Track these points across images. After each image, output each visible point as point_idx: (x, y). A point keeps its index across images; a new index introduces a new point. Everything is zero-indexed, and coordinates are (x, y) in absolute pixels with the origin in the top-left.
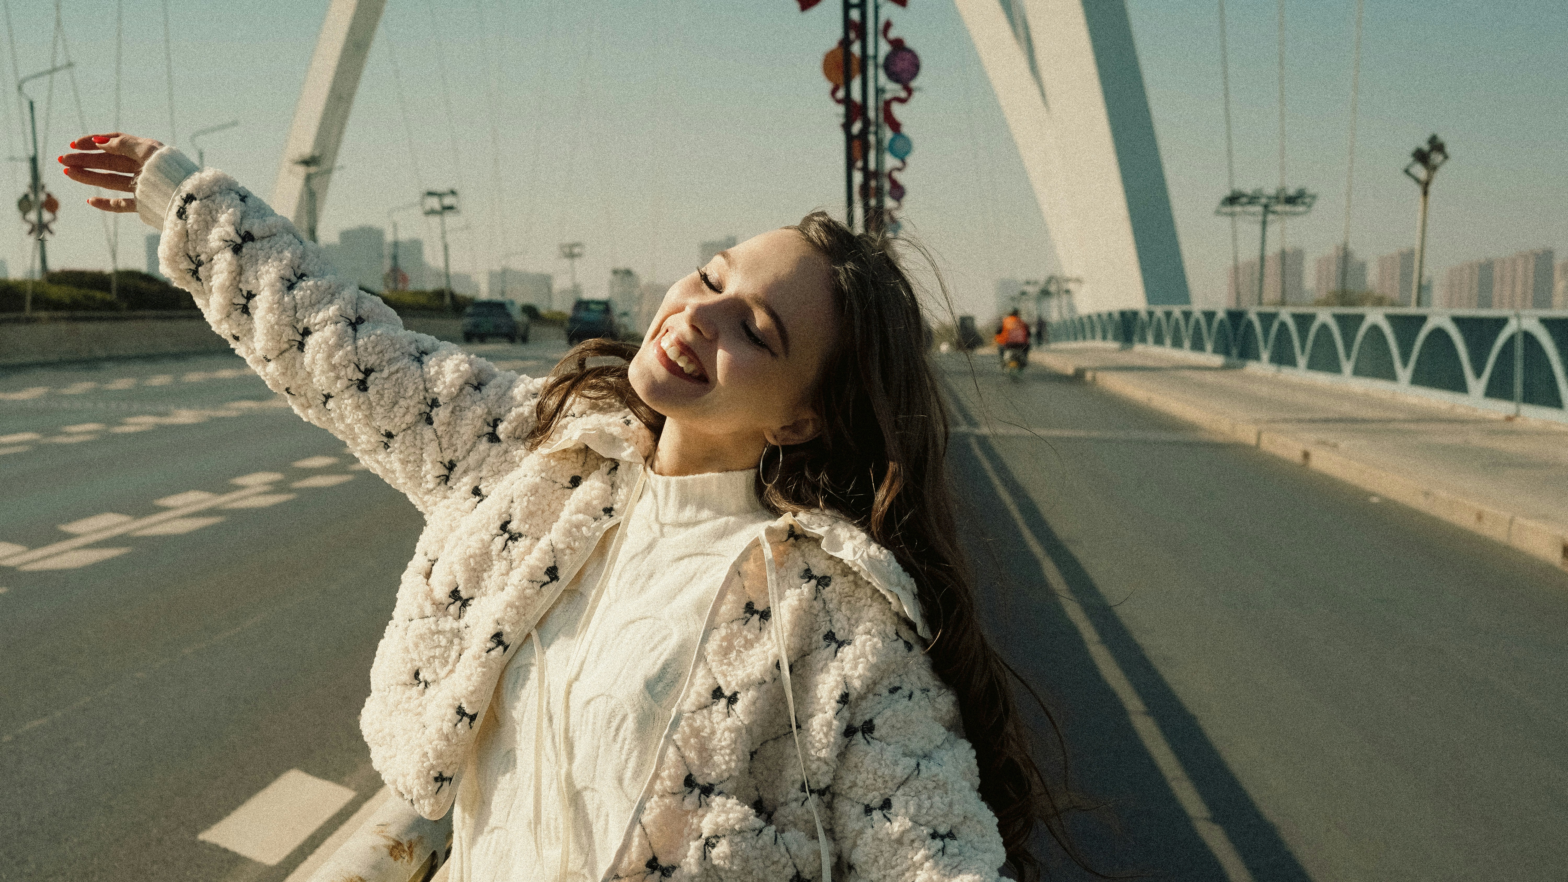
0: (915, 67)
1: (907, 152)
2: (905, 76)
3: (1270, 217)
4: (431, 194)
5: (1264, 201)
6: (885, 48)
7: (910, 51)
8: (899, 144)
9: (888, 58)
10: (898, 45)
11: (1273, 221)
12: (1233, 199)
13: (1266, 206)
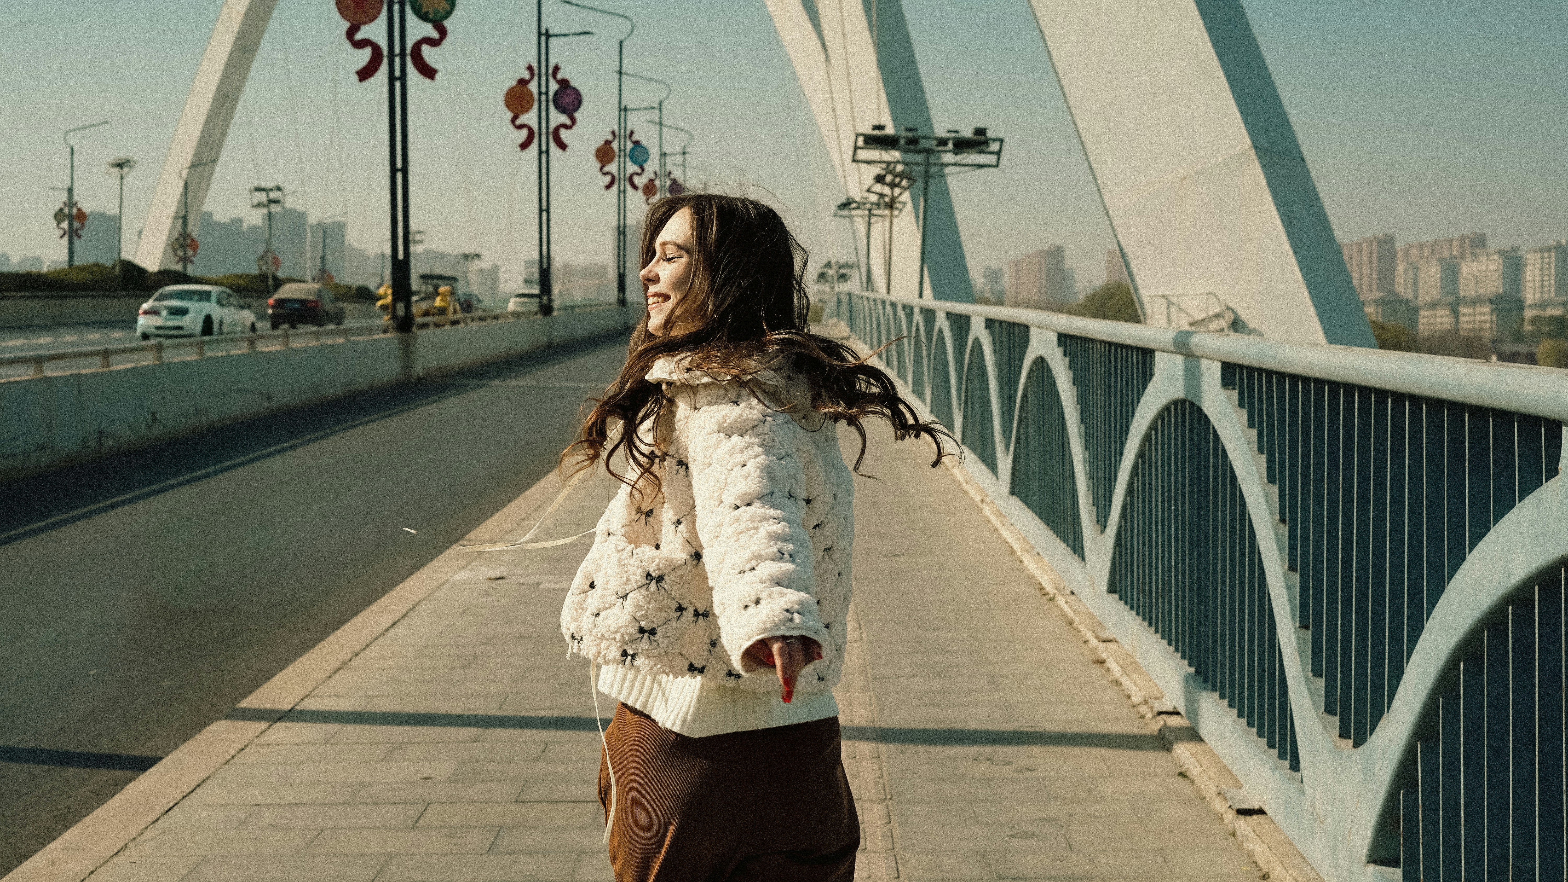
0: (578, 101)
1: (646, 160)
2: (570, 108)
3: (873, 219)
4: (258, 189)
5: (868, 206)
6: (554, 86)
7: (574, 89)
8: (637, 153)
9: (556, 94)
10: (564, 84)
11: (876, 222)
12: (846, 205)
13: (870, 210)
